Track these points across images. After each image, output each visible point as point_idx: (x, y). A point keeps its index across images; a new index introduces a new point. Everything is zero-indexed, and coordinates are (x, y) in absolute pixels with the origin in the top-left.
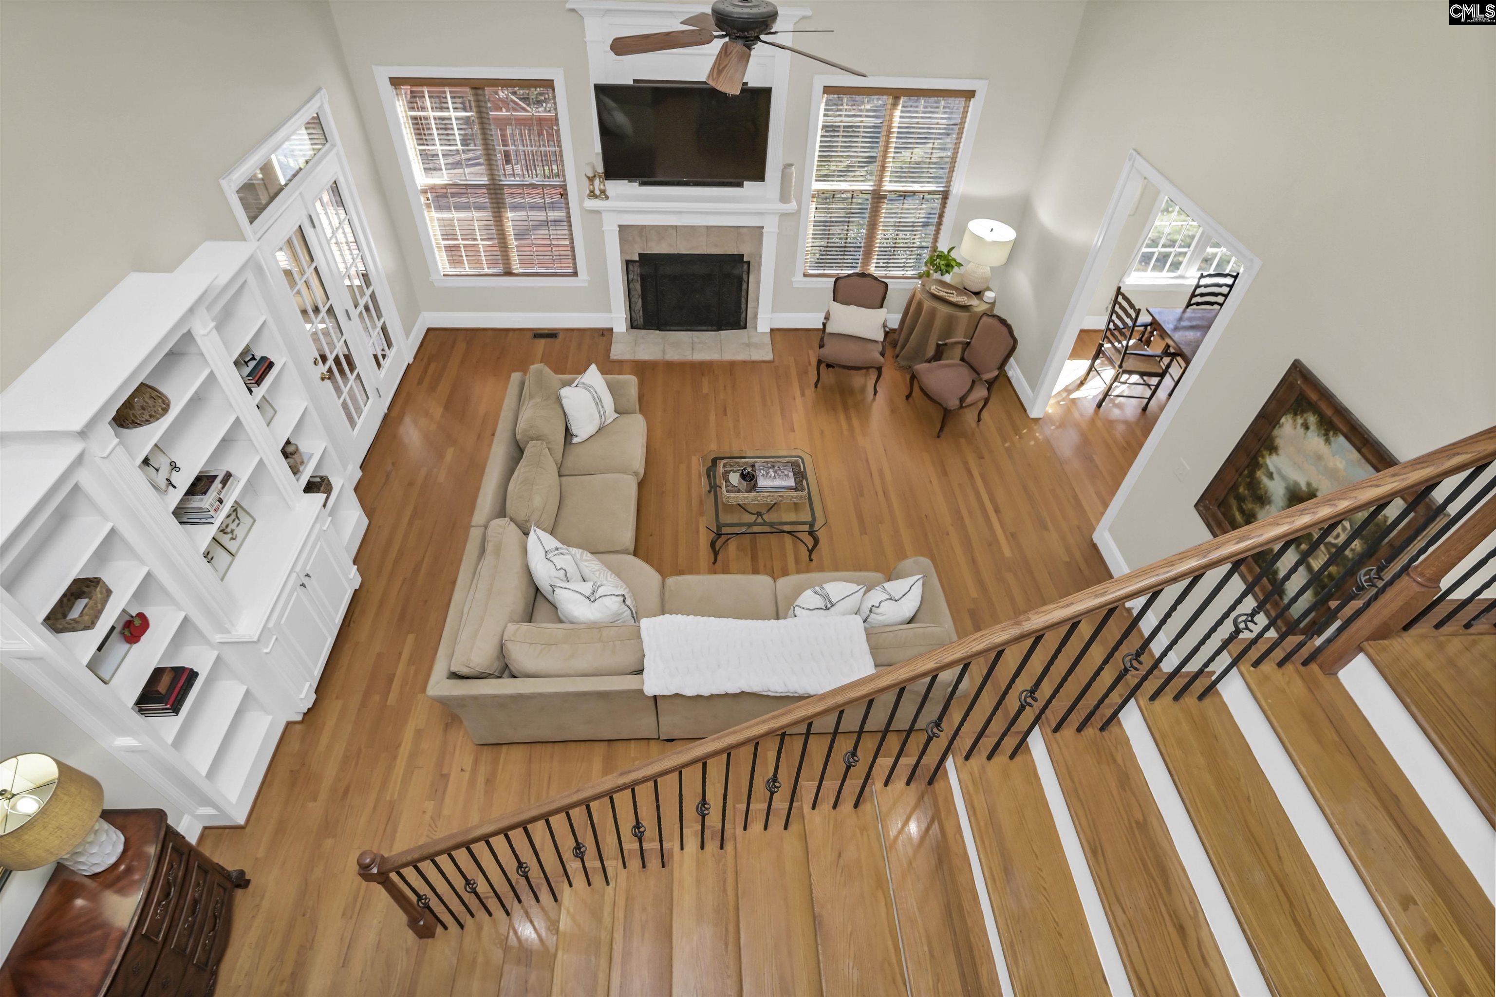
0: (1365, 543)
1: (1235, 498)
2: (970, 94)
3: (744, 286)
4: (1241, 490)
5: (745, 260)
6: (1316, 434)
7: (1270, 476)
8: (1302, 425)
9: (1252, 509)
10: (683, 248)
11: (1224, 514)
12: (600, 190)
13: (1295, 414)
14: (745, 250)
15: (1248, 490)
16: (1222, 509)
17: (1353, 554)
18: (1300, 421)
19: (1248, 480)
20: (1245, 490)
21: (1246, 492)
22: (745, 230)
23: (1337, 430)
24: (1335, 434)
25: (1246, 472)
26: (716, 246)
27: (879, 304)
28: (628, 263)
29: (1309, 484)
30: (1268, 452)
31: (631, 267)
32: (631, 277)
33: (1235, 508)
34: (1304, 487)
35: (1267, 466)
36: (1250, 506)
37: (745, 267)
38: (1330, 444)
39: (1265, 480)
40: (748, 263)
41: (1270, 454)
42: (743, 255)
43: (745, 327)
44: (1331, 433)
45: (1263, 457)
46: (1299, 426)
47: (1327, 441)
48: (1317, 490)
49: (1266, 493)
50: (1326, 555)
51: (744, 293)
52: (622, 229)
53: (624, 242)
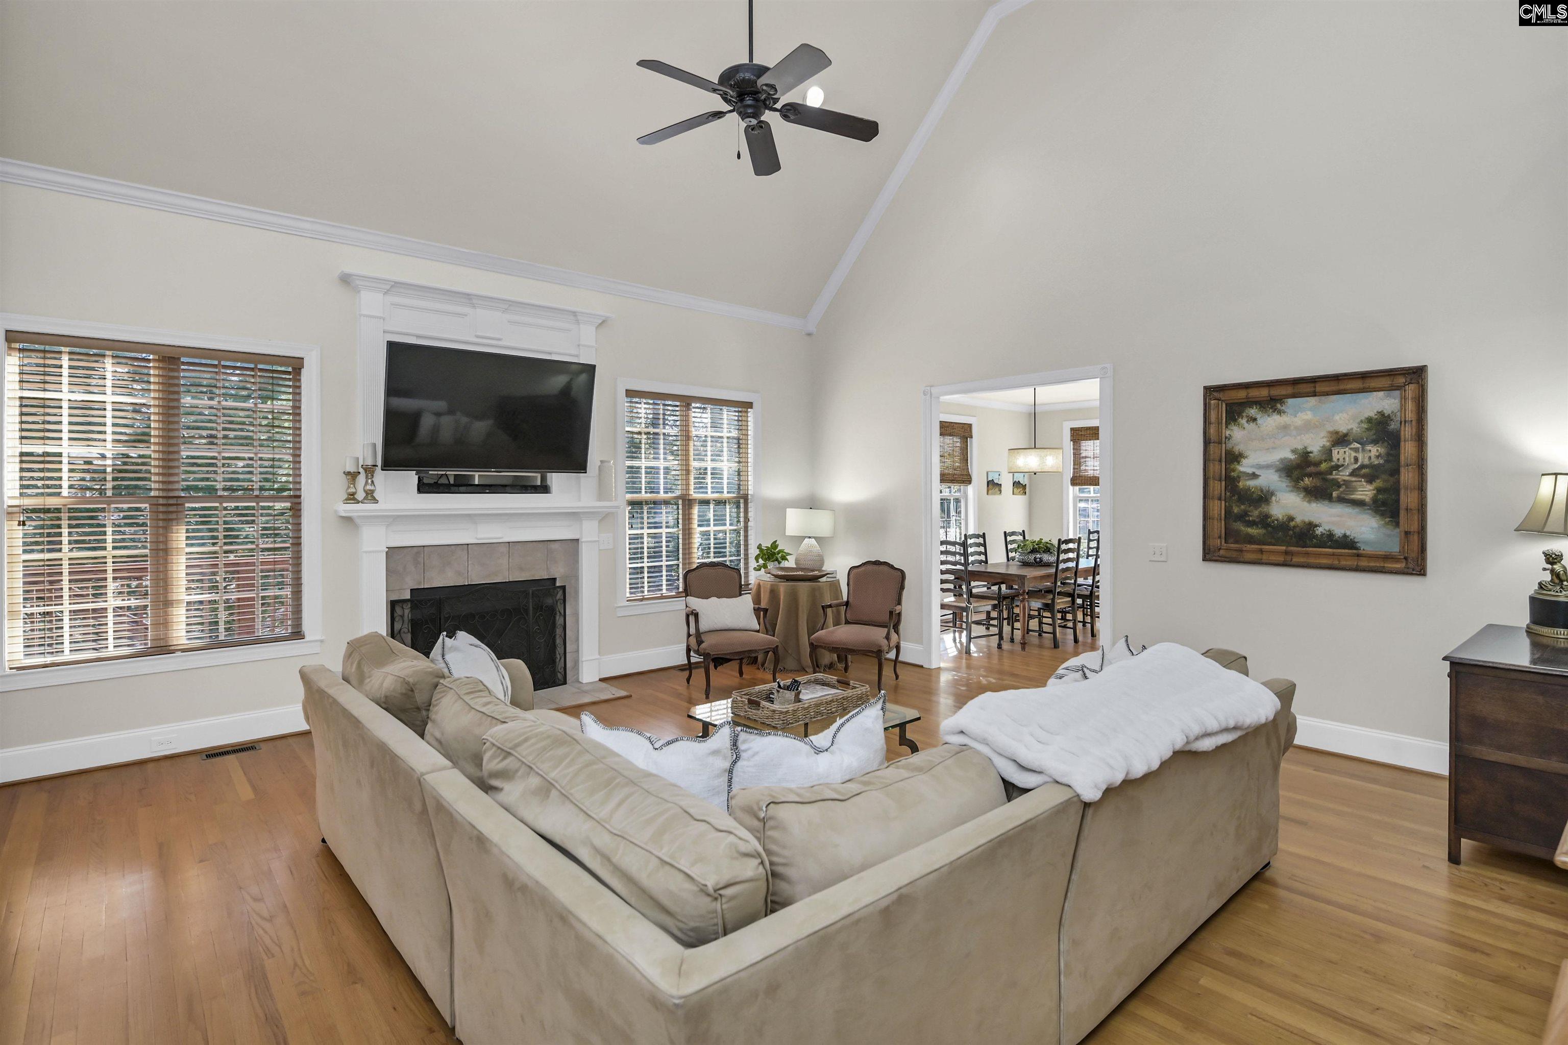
0: (1383, 443)
1: (1235, 521)
2: (750, 405)
3: (560, 621)
4: (1236, 510)
5: (558, 584)
6: (1267, 416)
7: (1254, 476)
8: (1248, 422)
9: (1261, 513)
10: (477, 576)
11: (1236, 542)
12: (365, 492)
13: (1235, 420)
14: (558, 572)
15: (1243, 504)
16: (1231, 540)
17: (1382, 458)
18: (1243, 421)
19: (1236, 497)
20: (1239, 506)
21: (1243, 507)
22: (555, 546)
23: (1280, 400)
24: (1282, 403)
25: (1228, 494)
26: (521, 569)
28: (393, 605)
29: (1294, 451)
30: (1236, 463)
31: (398, 611)
32: (397, 626)
33: (1243, 528)
34: (1292, 456)
35: (1244, 473)
36: (1256, 513)
37: (560, 595)
38: (1284, 412)
39: (1252, 483)
40: (563, 588)
41: (1239, 462)
42: (555, 579)
43: (565, 683)
44: (1279, 406)
45: (1234, 471)
46: (1246, 425)
47: (1280, 412)
48: (1305, 448)
49: (1262, 491)
50: (1361, 481)
51: (559, 631)
52: (392, 552)
53: (390, 572)
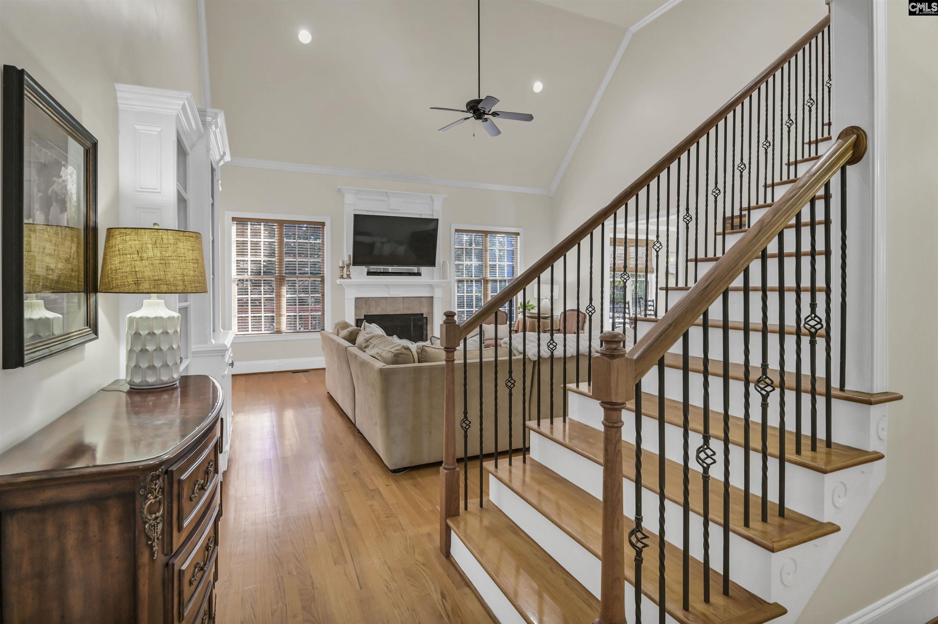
2: (518, 234)
3: (425, 332)
5: (424, 316)
10: (390, 311)
12: (347, 275)
14: (424, 311)
22: (423, 299)
26: (408, 309)
27: (505, 323)
28: (357, 321)
31: (359, 323)
37: (425, 320)
40: (426, 318)
42: (423, 314)
52: (357, 299)
53: (356, 307)
